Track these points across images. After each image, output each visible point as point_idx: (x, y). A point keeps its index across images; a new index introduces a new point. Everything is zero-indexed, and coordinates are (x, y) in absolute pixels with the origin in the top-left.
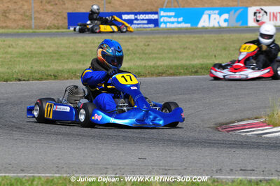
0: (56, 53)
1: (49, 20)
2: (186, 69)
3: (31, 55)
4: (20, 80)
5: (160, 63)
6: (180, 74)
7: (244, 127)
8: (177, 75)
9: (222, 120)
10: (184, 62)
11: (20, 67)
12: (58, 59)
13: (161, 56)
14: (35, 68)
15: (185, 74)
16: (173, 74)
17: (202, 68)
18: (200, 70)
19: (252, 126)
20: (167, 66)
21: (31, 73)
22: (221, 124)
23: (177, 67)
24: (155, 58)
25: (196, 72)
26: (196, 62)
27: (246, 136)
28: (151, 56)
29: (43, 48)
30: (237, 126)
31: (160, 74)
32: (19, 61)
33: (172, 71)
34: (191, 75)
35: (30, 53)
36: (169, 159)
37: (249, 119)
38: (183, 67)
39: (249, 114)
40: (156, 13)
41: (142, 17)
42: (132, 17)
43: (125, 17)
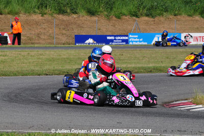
0: (68, 59)
1: (64, 39)
2: (145, 69)
3: (53, 60)
4: (47, 75)
5: (129, 66)
6: (141, 72)
7: (179, 105)
8: (139, 73)
9: (166, 100)
10: (143, 66)
11: (47, 67)
12: (69, 63)
13: (130, 61)
14: (56, 68)
15: (144, 72)
17: (154, 69)
19: (184, 104)
20: (133, 68)
21: (54, 70)
22: (166, 103)
23: (140, 68)
24: (126, 62)
25: (151, 71)
26: (151, 65)
27: (180, 110)
28: (124, 61)
29: (60, 56)
30: (175, 104)
32: (47, 64)
33: (137, 71)
34: (148, 73)
35: (53, 58)
36: (135, 123)
37: (182, 100)
38: (143, 68)
39: (182, 97)
40: (127, 36)
41: (119, 38)
42: (113, 38)
43: (108, 38)
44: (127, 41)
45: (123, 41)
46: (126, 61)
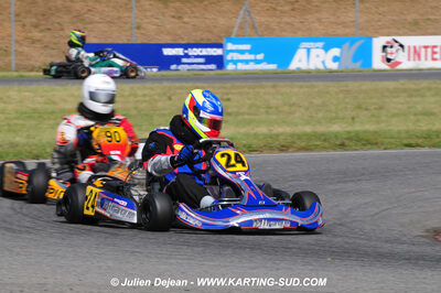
2: (325, 140)
8: (311, 150)
15: (325, 148)
16: (305, 149)
17: (349, 139)
18: (347, 142)
25: (342, 146)
26: (336, 128)
28: (240, 118)
29: (54, 103)
31: (283, 148)
33: (303, 144)
34: (335, 150)
35: (35, 110)
40: (220, 46)
41: (196, 51)
42: (179, 51)
43: (167, 52)
44: (219, 61)
45: (209, 59)
46: (246, 117)
